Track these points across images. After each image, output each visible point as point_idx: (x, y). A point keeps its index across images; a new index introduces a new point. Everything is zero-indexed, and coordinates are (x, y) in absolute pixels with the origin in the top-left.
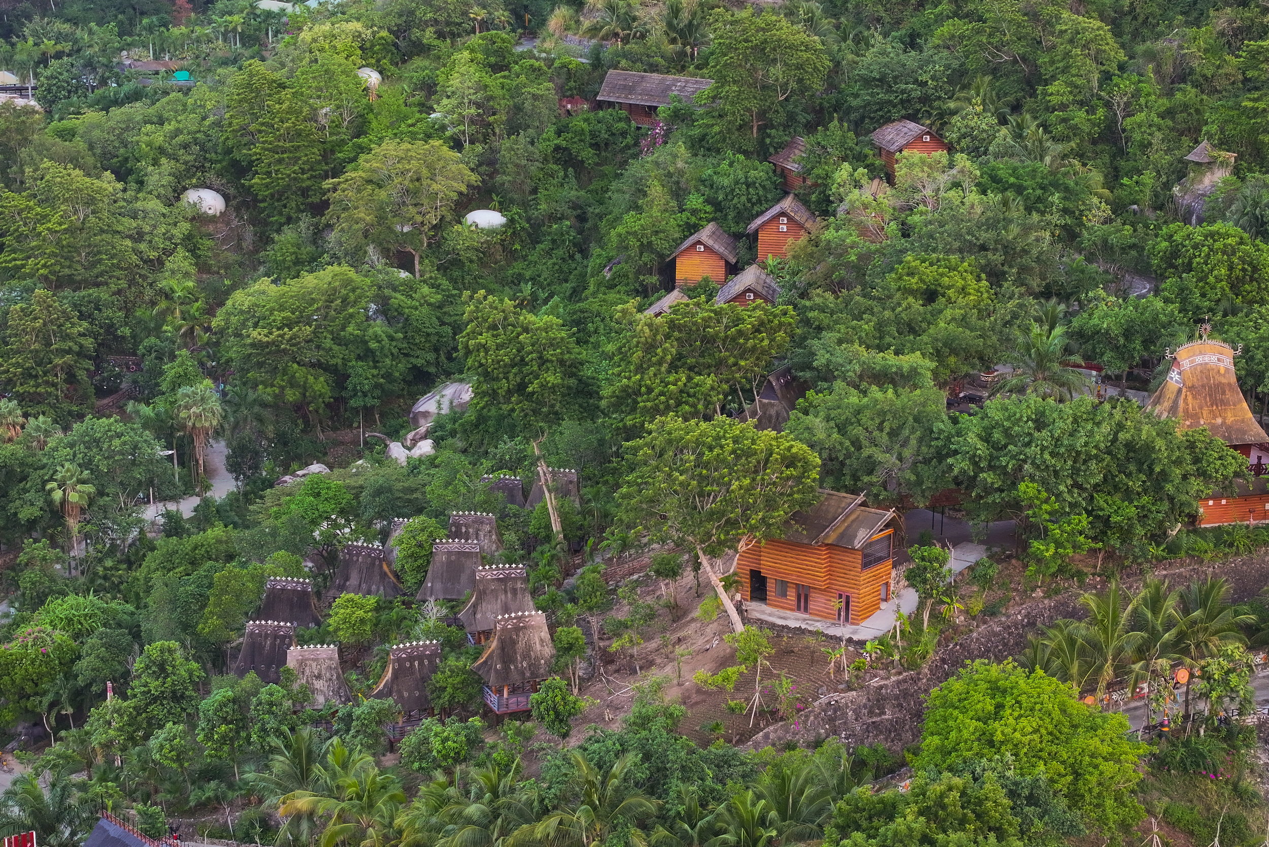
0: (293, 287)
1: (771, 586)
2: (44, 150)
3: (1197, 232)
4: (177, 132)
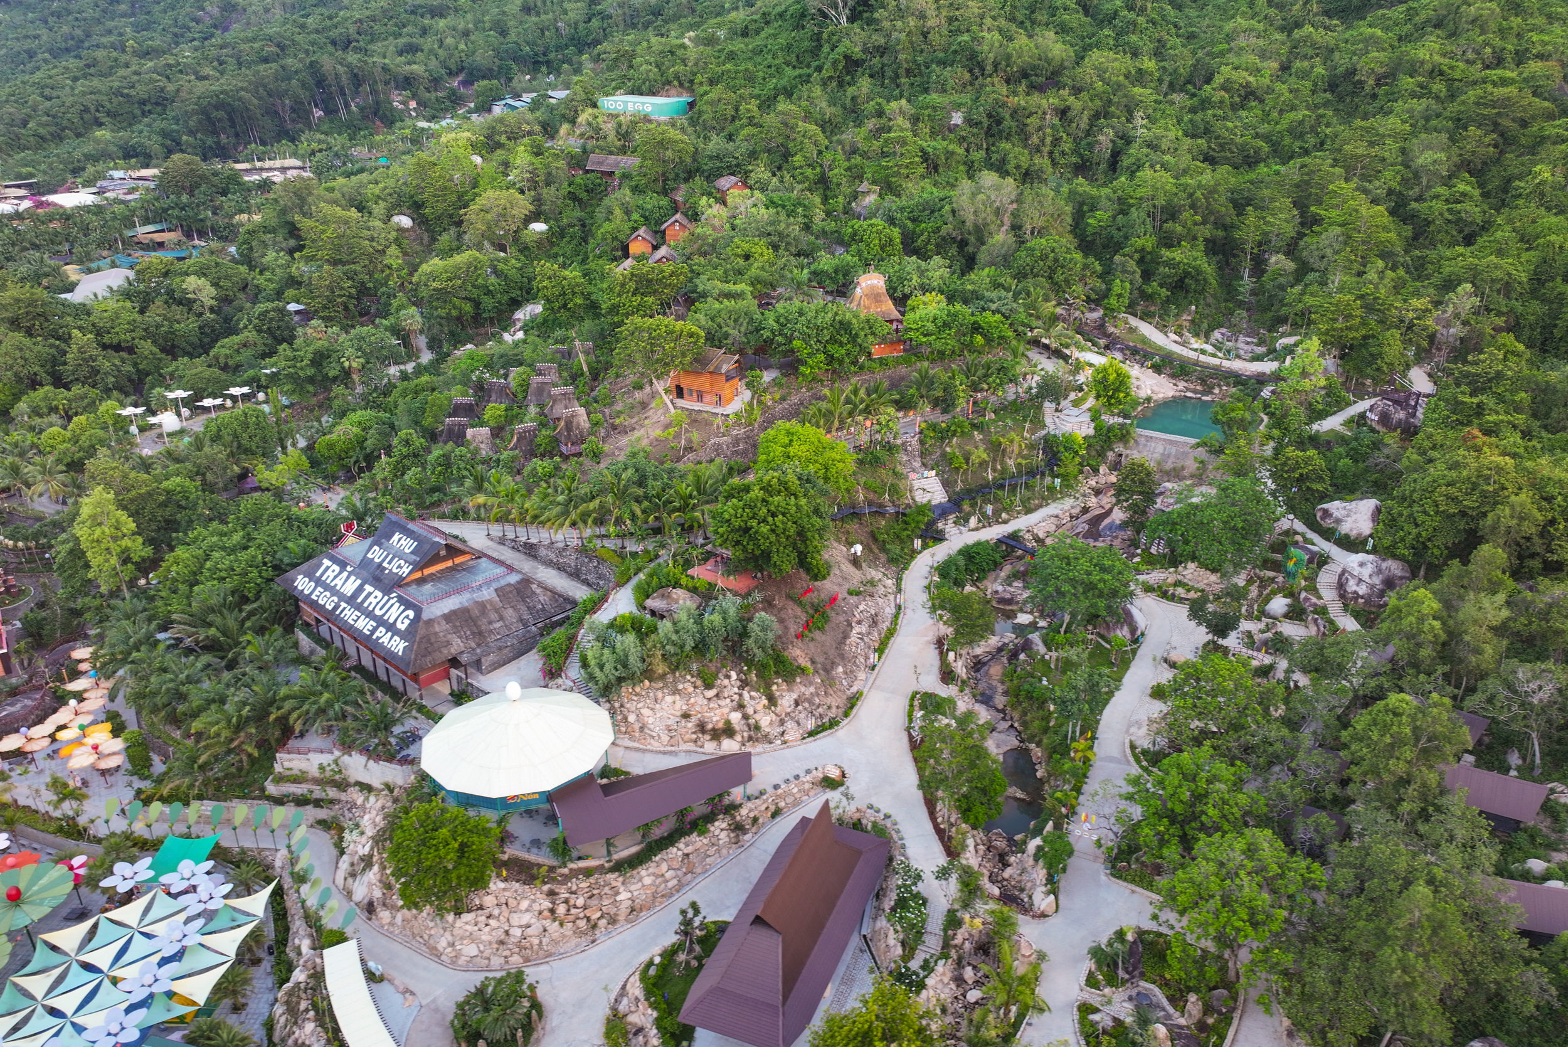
0: (450, 262)
1: (685, 392)
2: (319, 197)
3: (865, 224)
4: (385, 188)
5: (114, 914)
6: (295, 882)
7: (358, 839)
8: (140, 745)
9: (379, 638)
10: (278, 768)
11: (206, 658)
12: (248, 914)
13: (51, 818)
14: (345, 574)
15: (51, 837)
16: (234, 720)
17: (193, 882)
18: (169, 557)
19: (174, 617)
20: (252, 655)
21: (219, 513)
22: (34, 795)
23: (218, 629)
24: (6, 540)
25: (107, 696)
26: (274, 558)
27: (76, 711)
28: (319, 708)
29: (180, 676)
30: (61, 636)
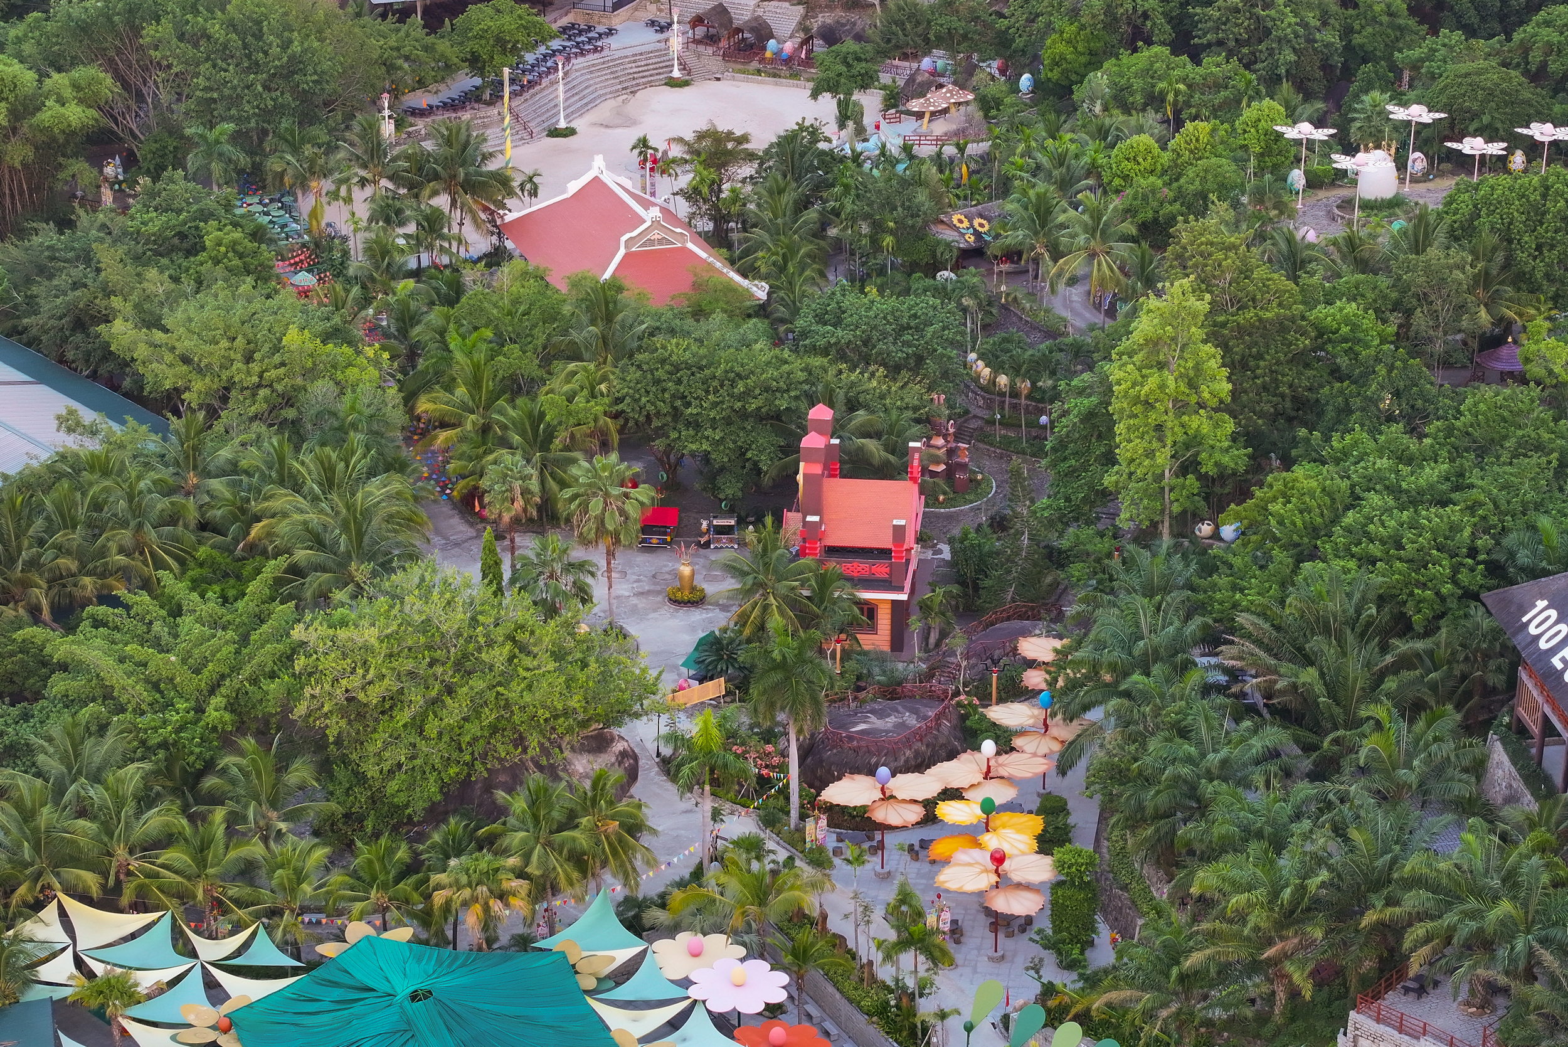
8: (1084, 886)
11: (1274, 735)
13: (873, 979)
15: (860, 1020)
16: (1287, 893)
18: (1276, 479)
19: (1243, 619)
20: (1374, 758)
21: (1413, 407)
22: (859, 917)
23: (1322, 675)
24: (980, 363)
25: (1056, 757)
26: (1498, 543)
27: (989, 767)
28: (1481, 930)
29: (1211, 756)
30: (1013, 600)
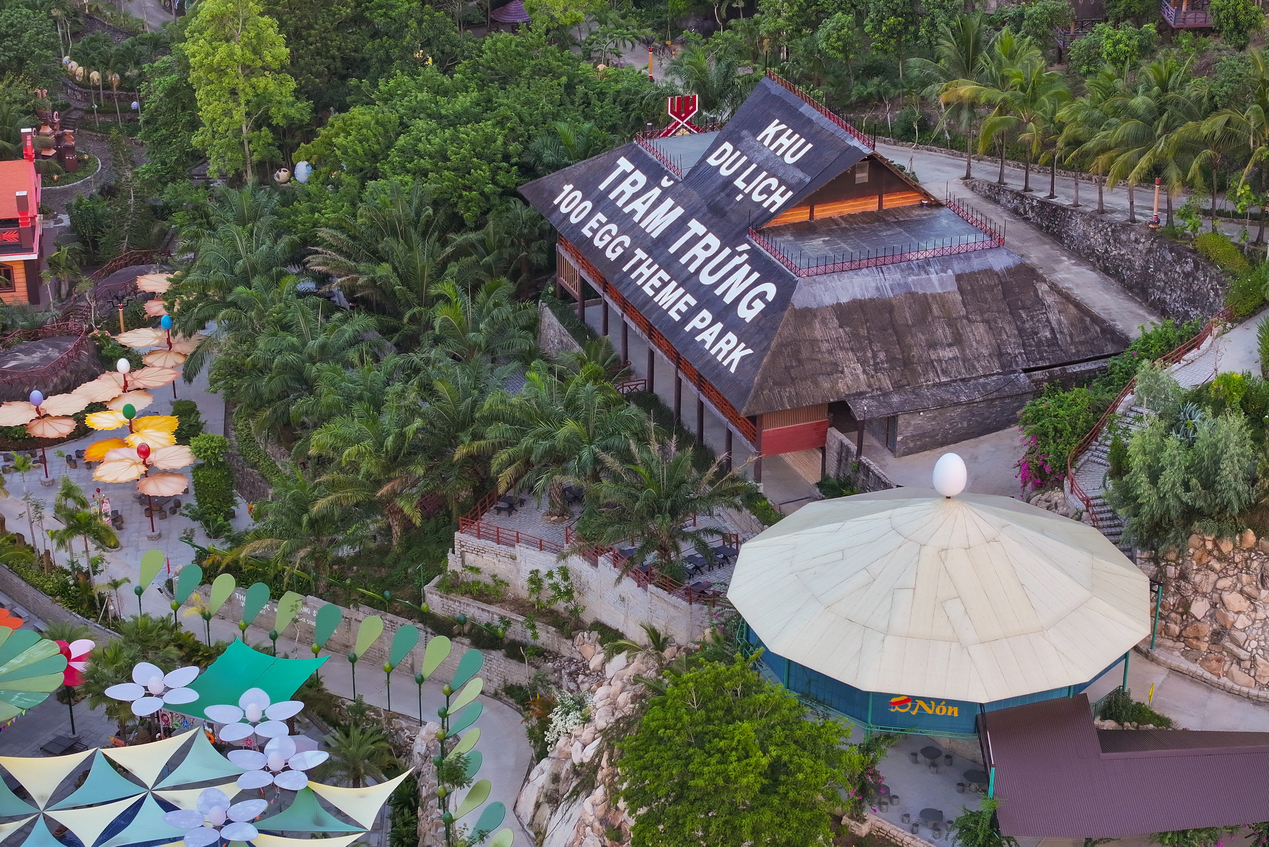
5: (121, 755)
6: (442, 779)
7: (577, 730)
8: (220, 466)
9: (696, 332)
10: (453, 563)
11: (361, 321)
12: (346, 819)
13: (52, 566)
14: (656, 192)
15: (45, 601)
16: (389, 441)
17: (261, 730)
18: (335, 119)
19: (324, 233)
20: (447, 326)
21: (443, 52)
22: (32, 515)
23: (395, 269)
24: (74, 63)
25: (181, 368)
26: (526, 148)
27: (126, 382)
28: (552, 448)
29: (311, 343)
30: (128, 249)
